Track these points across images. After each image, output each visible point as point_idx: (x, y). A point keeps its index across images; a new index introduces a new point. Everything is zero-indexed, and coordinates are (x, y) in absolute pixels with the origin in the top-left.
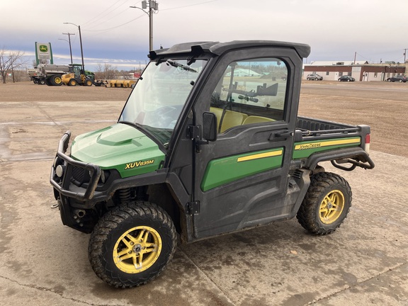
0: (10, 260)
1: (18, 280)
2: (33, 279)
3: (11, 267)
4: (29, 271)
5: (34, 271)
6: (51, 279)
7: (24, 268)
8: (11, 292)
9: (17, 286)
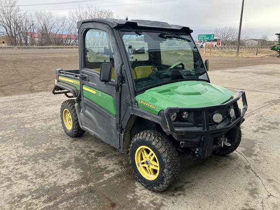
0: (252, 198)
1: (260, 184)
2: (253, 179)
3: (256, 193)
4: (250, 184)
5: (247, 182)
6: (245, 173)
7: (250, 187)
8: (270, 181)
9: (264, 181)
